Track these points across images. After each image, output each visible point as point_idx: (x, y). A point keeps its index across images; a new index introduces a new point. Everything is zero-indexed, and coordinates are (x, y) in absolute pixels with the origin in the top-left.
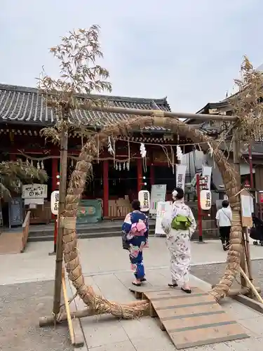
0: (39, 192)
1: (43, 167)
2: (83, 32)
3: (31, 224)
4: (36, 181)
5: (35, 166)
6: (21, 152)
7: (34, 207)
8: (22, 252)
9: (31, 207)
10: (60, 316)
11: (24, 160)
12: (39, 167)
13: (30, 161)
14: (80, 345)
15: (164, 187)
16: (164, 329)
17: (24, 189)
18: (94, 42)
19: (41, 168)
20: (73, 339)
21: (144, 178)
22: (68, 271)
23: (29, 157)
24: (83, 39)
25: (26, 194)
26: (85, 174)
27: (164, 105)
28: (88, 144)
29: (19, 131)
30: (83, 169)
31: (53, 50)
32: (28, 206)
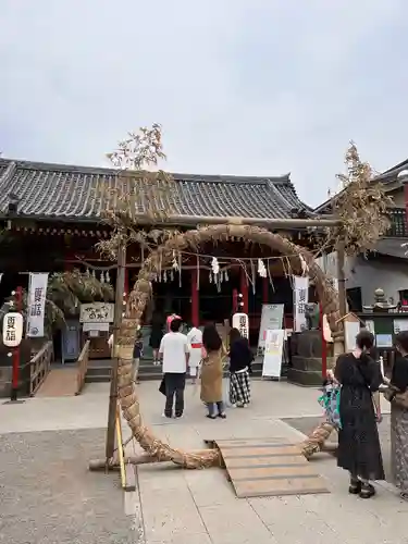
0: (103, 313)
1: (108, 280)
2: (144, 131)
3: (90, 359)
4: (98, 298)
5: (98, 278)
6: (79, 259)
7: (96, 335)
8: (77, 394)
9: (92, 334)
10: (113, 461)
11: (83, 270)
12: (102, 279)
13: (91, 271)
14: (132, 489)
15: (280, 308)
16: (230, 480)
17: (83, 310)
18: (156, 142)
19: (105, 281)
20: (124, 482)
21: (241, 295)
22: (124, 408)
23: (90, 265)
24: (145, 139)
25: (85, 317)
26: (144, 295)
27: (286, 186)
28: (149, 260)
29: (76, 232)
30: (142, 289)
31: (110, 156)
32: (87, 333)
